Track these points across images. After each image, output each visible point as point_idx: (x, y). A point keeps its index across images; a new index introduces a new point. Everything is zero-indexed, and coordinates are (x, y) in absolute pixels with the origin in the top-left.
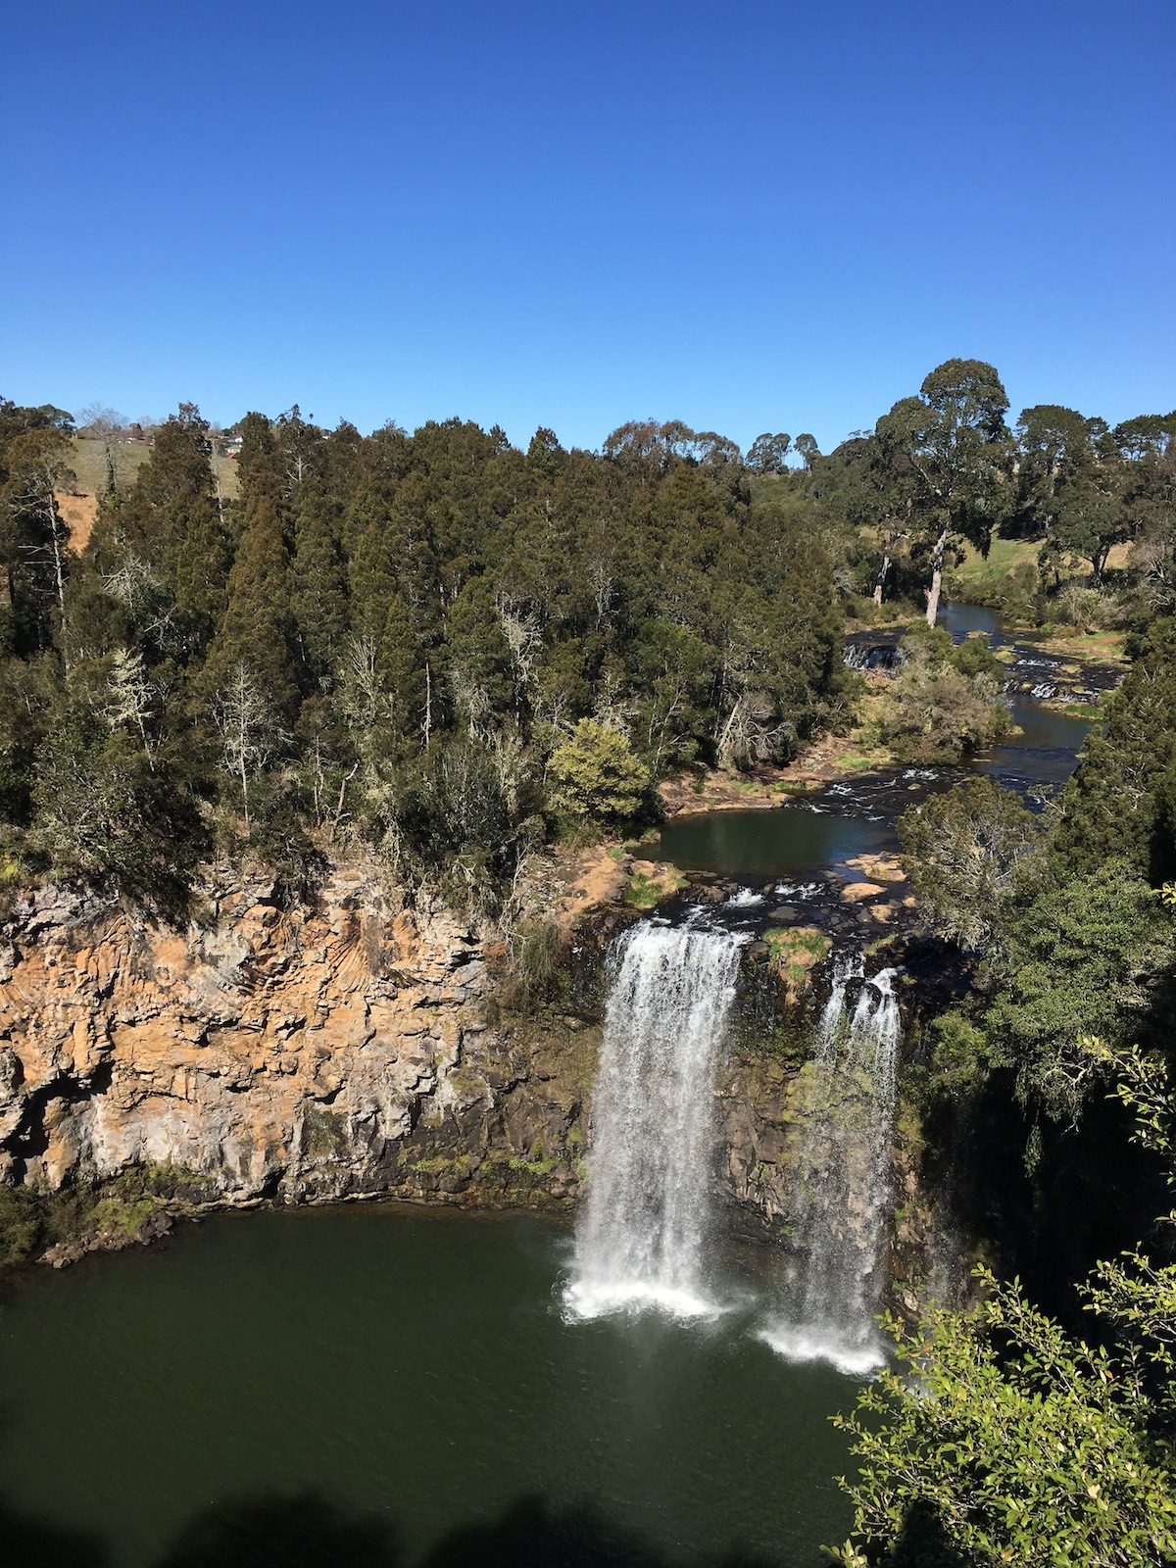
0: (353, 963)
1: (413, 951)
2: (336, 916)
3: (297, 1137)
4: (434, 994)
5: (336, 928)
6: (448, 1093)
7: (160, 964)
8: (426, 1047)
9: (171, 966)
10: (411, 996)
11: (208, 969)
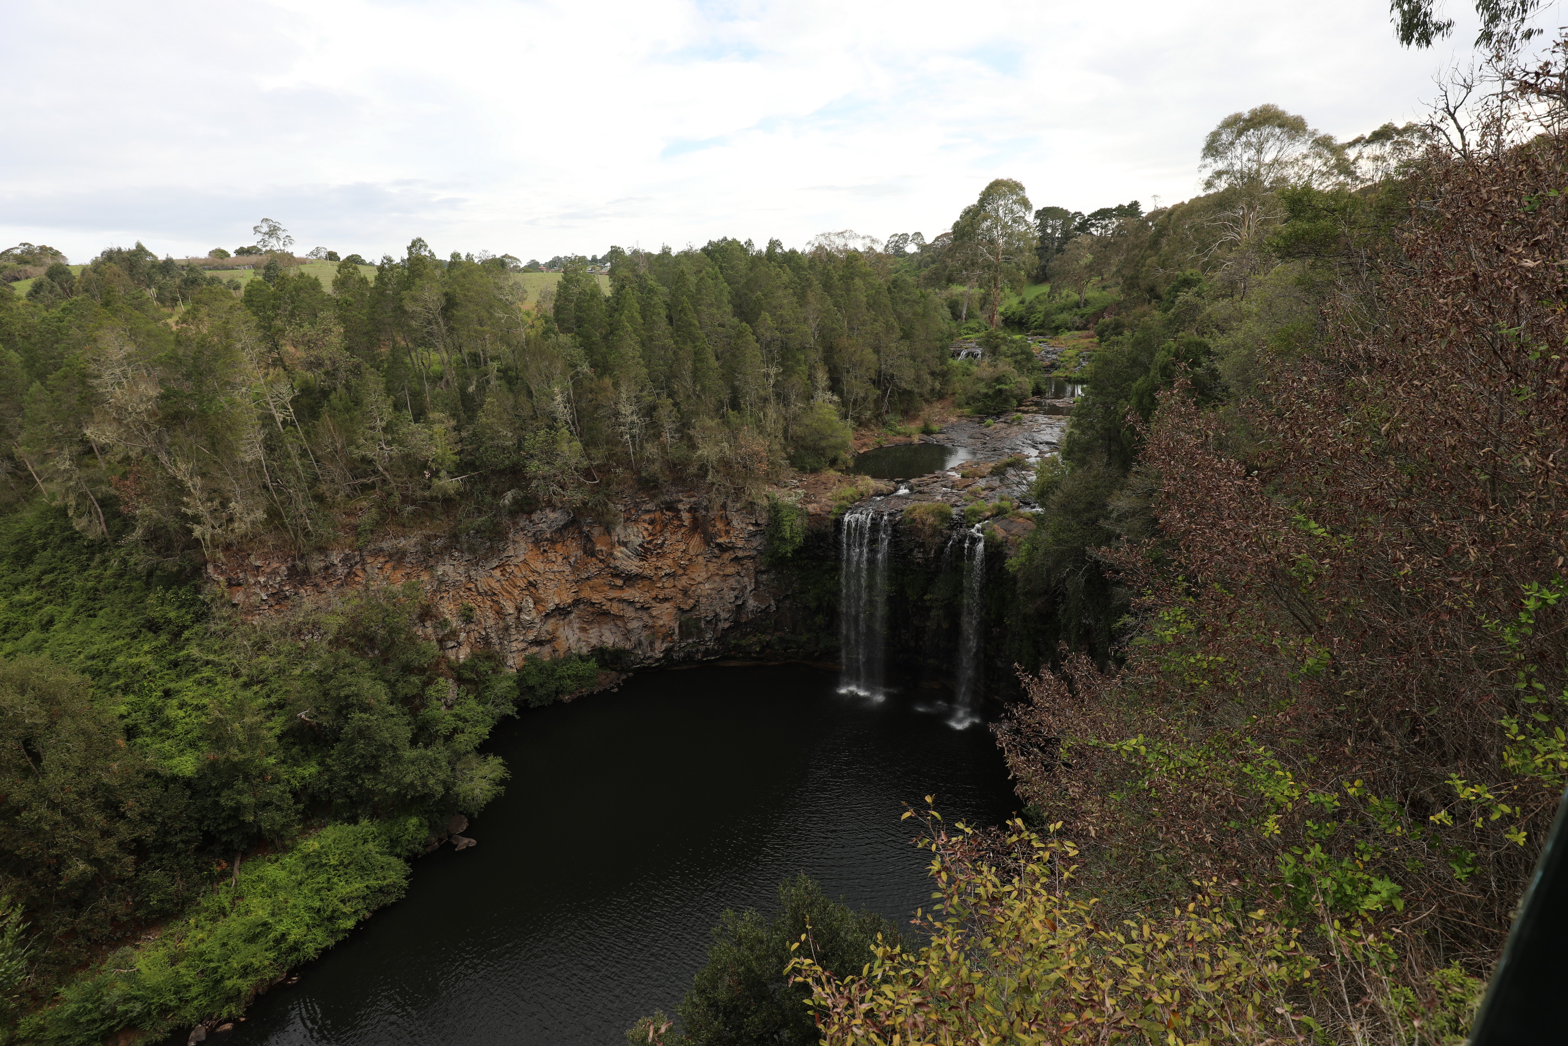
0: (696, 540)
1: (727, 532)
2: (686, 516)
3: (677, 631)
4: (740, 554)
5: (686, 523)
6: (751, 603)
7: (598, 547)
8: (738, 582)
9: (604, 548)
10: (727, 556)
11: (622, 548)
